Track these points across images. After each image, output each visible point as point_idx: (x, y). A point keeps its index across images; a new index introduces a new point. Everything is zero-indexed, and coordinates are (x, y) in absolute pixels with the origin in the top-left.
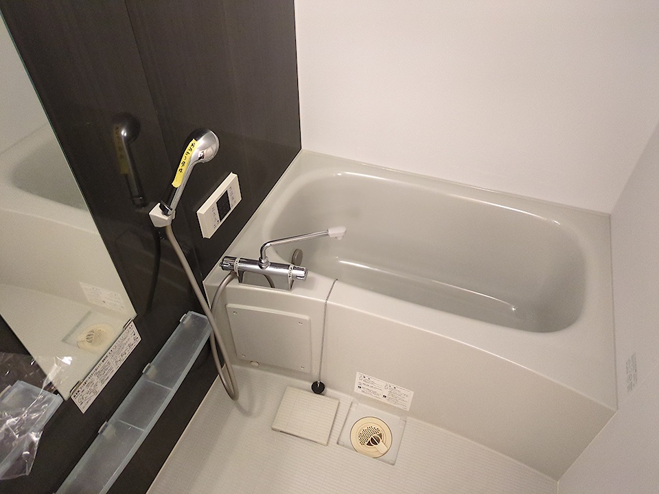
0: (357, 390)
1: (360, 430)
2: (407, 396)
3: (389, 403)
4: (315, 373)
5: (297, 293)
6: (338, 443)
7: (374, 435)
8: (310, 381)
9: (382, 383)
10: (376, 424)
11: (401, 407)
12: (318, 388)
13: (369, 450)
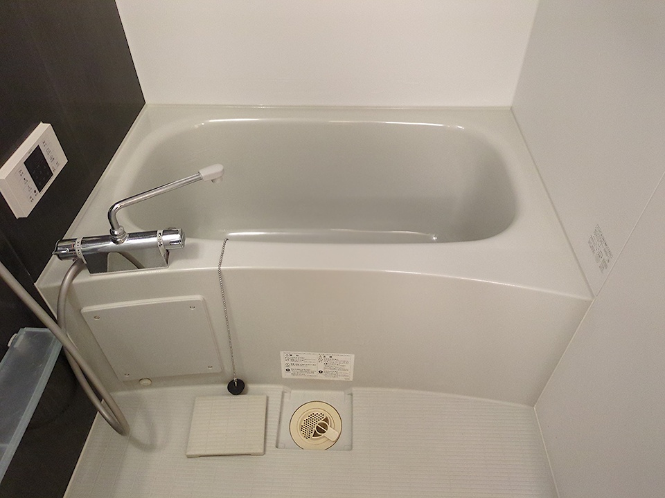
0: (286, 375)
1: (301, 423)
2: (347, 362)
3: (328, 379)
4: (228, 369)
5: (178, 267)
6: (277, 447)
7: (319, 422)
8: (223, 382)
9: (313, 356)
10: (318, 409)
11: (342, 379)
12: (237, 387)
13: (317, 442)
